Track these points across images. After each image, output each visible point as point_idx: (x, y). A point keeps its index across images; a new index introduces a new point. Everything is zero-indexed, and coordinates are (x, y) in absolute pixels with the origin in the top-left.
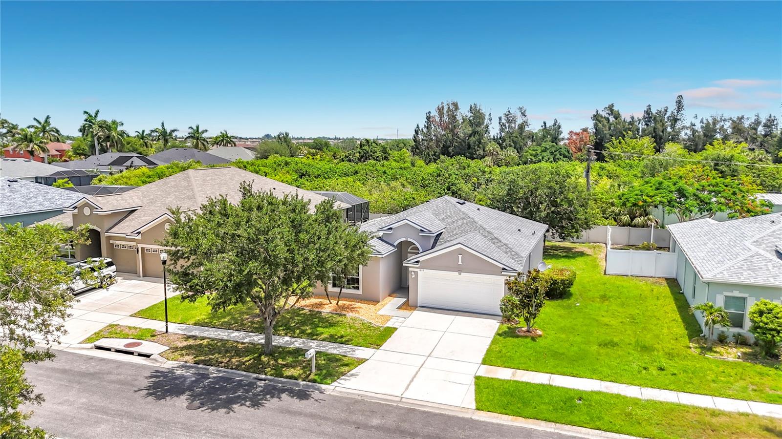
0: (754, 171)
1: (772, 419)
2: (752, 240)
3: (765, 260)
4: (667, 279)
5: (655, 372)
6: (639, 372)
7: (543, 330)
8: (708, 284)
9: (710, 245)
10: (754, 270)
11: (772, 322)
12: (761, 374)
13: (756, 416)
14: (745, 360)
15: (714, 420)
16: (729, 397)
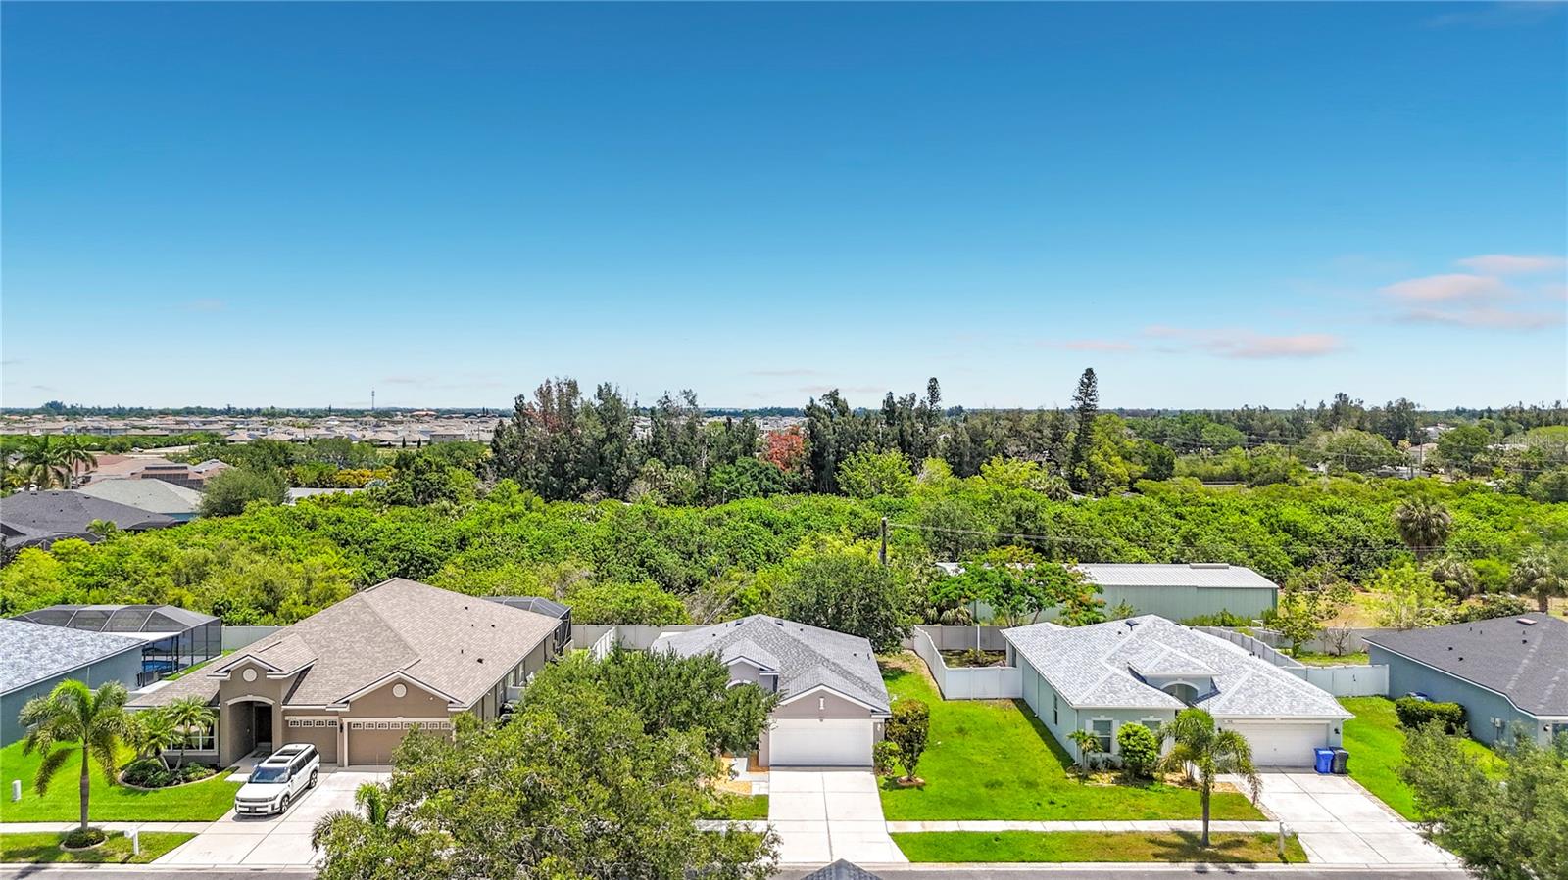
0: (1063, 525)
1: (1152, 833)
2: (1106, 657)
3: (1122, 680)
4: (1013, 700)
5: (1047, 806)
6: (1035, 808)
7: (923, 778)
8: (1077, 710)
9: (1064, 662)
10: (1115, 693)
11: (1138, 744)
12: (1134, 795)
13: (1140, 832)
14: (1119, 784)
15: (1110, 840)
16: (1115, 820)
